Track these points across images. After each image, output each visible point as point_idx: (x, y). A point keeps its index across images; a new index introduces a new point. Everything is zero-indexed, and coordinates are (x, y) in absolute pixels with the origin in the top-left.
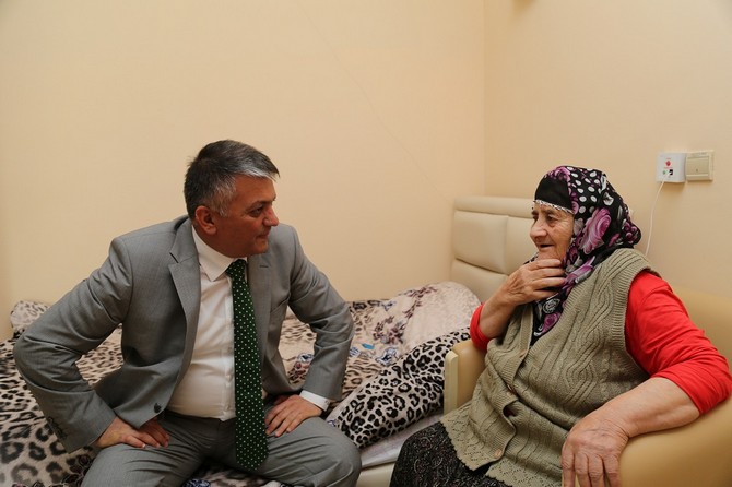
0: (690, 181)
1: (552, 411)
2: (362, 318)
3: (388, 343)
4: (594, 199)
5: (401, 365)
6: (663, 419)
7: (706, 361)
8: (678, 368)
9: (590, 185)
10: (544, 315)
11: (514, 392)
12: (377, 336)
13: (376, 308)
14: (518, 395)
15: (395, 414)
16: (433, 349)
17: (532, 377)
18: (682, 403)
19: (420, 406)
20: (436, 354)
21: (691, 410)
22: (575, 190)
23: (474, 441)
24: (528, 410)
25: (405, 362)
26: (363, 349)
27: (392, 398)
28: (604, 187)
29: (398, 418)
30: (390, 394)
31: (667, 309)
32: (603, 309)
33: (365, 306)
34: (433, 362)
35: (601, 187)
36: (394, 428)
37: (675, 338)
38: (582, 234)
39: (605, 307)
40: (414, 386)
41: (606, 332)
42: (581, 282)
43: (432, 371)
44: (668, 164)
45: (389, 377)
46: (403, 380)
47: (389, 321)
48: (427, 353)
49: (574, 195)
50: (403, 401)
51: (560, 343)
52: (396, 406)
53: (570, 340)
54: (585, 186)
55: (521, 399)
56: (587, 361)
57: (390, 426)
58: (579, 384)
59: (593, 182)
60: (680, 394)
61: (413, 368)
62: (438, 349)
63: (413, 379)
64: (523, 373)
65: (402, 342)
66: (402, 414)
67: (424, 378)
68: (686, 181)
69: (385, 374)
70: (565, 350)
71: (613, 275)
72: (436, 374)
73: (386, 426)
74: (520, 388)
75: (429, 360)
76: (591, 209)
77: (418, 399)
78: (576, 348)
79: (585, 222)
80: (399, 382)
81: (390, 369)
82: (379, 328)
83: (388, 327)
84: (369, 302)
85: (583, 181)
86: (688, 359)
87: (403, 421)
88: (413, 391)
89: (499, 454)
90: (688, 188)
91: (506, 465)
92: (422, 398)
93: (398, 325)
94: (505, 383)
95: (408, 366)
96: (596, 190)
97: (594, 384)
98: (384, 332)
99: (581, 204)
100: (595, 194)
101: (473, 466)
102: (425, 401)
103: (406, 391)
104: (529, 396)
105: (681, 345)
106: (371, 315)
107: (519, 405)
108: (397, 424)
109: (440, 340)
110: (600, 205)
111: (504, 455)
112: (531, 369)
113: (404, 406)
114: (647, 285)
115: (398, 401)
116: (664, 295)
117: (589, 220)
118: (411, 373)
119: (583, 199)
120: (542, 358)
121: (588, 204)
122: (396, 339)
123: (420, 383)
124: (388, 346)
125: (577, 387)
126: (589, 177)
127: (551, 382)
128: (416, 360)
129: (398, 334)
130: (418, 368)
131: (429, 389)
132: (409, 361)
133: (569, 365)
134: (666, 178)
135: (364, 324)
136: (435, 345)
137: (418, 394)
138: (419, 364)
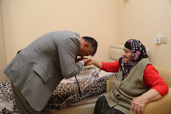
0: (162, 43)
1: (127, 96)
2: (89, 71)
3: (95, 77)
4: (137, 48)
5: (98, 81)
6: (154, 99)
7: (163, 85)
8: (157, 86)
9: (136, 45)
10: (125, 73)
11: (119, 91)
12: (93, 76)
13: (92, 69)
14: (120, 92)
15: (96, 91)
16: (105, 78)
17: (123, 88)
18: (158, 95)
19: (102, 90)
20: (106, 79)
21: (160, 96)
22: (132, 46)
23: (111, 101)
24: (122, 95)
25: (99, 80)
26: (90, 79)
27: (96, 88)
28: (140, 45)
29: (97, 92)
30: (95, 87)
31: (154, 73)
32: (138, 73)
33: (90, 69)
34: (105, 80)
35: (139, 45)
36: (96, 94)
37: (156, 80)
38: (134, 56)
39: (139, 73)
40: (100, 85)
41: (139, 79)
42: (133, 66)
43: (105, 82)
44: (157, 39)
45: (95, 83)
46: (98, 84)
47: (95, 72)
48: (104, 78)
49: (132, 47)
50: (98, 88)
51: (129, 80)
52: (97, 89)
53: (131, 80)
54: (135, 45)
55: (120, 93)
56: (135, 85)
57: (95, 93)
58: (133, 90)
59: (137, 44)
60: (157, 93)
61: (101, 82)
62: (106, 78)
63: (101, 84)
64: (121, 87)
65: (98, 77)
66: (98, 91)
67: (103, 84)
68: (161, 43)
69: (94, 82)
70: (130, 82)
71: (141, 66)
72: (106, 83)
73: (94, 93)
74: (120, 90)
75: (104, 80)
76: (136, 51)
77: (101, 88)
78: (132, 82)
79: (135, 54)
80: (97, 84)
81: (96, 81)
82: (93, 74)
83: (95, 74)
84: (91, 68)
85: (135, 44)
86: (159, 84)
87: (98, 92)
88: (100, 86)
89: (116, 104)
90: (162, 45)
91: (118, 106)
92: (102, 88)
93: (97, 73)
94: (117, 89)
95: (100, 81)
96: (138, 46)
97: (136, 90)
98: (94, 75)
99: (134, 50)
100: (137, 47)
101: (111, 107)
102: (103, 89)
103: (99, 86)
104: (122, 92)
105: (158, 81)
106: (91, 71)
107: (120, 94)
108: (97, 93)
109: (107, 76)
110: (138, 50)
111: (117, 104)
112: (122, 86)
113: (98, 89)
114: (149, 67)
115: (97, 88)
116: (153, 70)
117: (136, 53)
118: (100, 83)
119: (134, 48)
120: (125, 84)
121: (135, 50)
122: (97, 76)
123: (102, 85)
124: (95, 78)
125: (132, 91)
126: (136, 43)
127: (127, 89)
128: (101, 80)
129: (97, 75)
130: (102, 82)
131: (104, 86)
132: (100, 80)
133: (130, 86)
134: (157, 42)
135: (90, 73)
136: (106, 77)
137: (101, 87)
138: (102, 81)
